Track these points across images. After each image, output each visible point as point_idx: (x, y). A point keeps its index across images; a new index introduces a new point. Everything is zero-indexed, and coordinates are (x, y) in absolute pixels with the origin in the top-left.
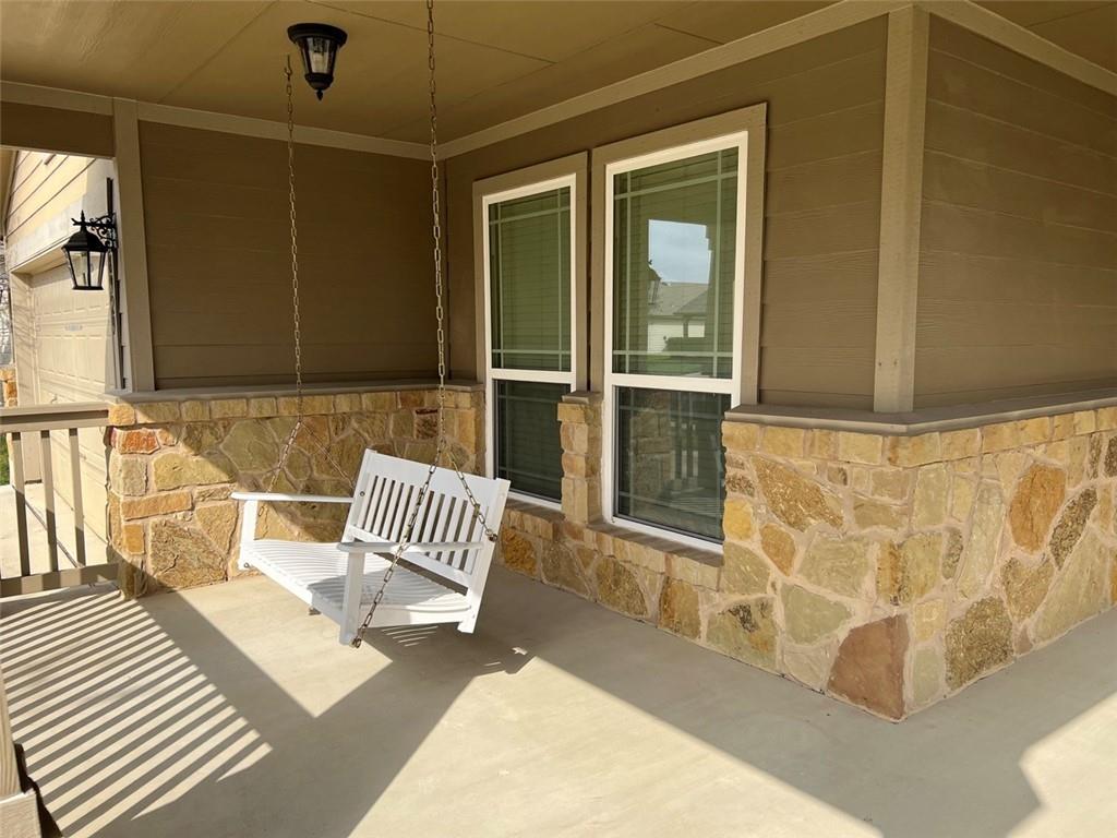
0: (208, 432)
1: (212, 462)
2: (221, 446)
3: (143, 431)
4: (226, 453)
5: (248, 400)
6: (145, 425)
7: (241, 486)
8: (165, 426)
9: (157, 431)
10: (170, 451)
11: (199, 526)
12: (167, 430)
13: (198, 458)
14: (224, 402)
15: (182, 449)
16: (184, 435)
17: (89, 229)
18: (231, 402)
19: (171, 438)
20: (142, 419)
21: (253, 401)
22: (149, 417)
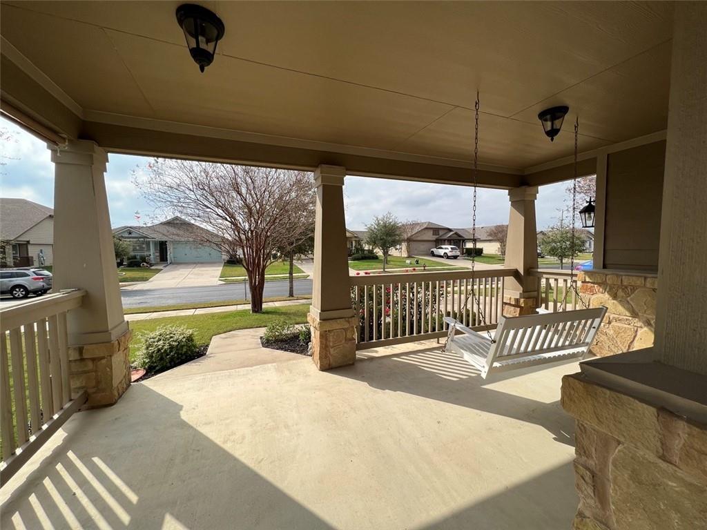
0: (620, 290)
1: (622, 306)
2: (629, 298)
3: (589, 284)
4: (631, 302)
5: (645, 278)
6: (589, 282)
7: (640, 321)
8: (599, 284)
9: (596, 286)
10: (601, 295)
11: (611, 332)
12: (600, 286)
13: (615, 301)
14: (630, 278)
15: (607, 296)
16: (607, 290)
17: (592, 203)
18: (634, 278)
19: (601, 290)
20: (588, 279)
21: (649, 279)
22: (591, 279)
